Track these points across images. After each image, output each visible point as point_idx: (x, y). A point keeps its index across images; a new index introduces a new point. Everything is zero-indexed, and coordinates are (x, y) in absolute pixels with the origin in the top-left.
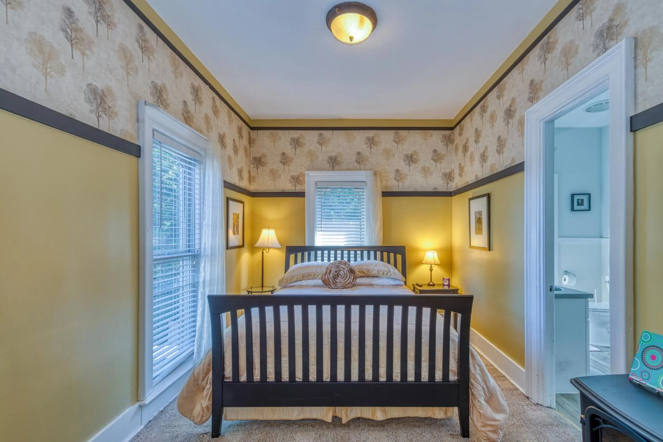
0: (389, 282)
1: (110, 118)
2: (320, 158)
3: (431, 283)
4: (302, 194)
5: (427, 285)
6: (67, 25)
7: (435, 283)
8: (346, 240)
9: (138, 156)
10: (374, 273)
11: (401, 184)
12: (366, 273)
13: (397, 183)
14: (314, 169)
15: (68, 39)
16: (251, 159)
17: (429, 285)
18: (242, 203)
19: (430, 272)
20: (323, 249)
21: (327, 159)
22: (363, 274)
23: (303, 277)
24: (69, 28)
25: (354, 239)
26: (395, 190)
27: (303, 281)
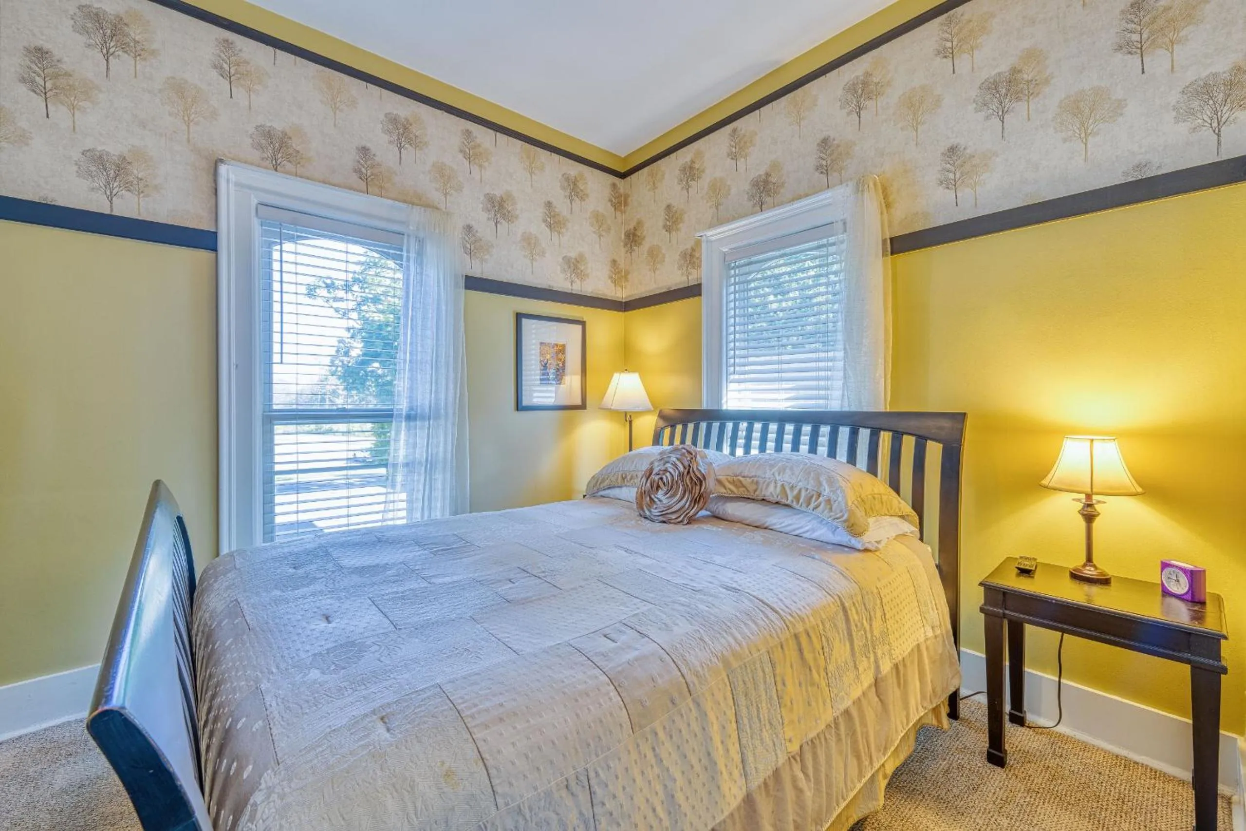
0: (813, 530)
1: (142, 195)
2: (734, 191)
3: (1089, 572)
4: (693, 291)
5: (1068, 574)
6: (35, 73)
7: (1110, 571)
8: (792, 394)
9: (214, 249)
10: (771, 492)
11: (966, 193)
12: (751, 488)
13: (951, 194)
14: (719, 221)
15: (38, 91)
16: (623, 236)
17: (1076, 576)
18: (583, 323)
19: (1082, 523)
20: (737, 417)
21: (747, 187)
22: (741, 492)
23: (623, 479)
24: (39, 76)
25: (802, 393)
26: (941, 221)
27: (624, 489)
